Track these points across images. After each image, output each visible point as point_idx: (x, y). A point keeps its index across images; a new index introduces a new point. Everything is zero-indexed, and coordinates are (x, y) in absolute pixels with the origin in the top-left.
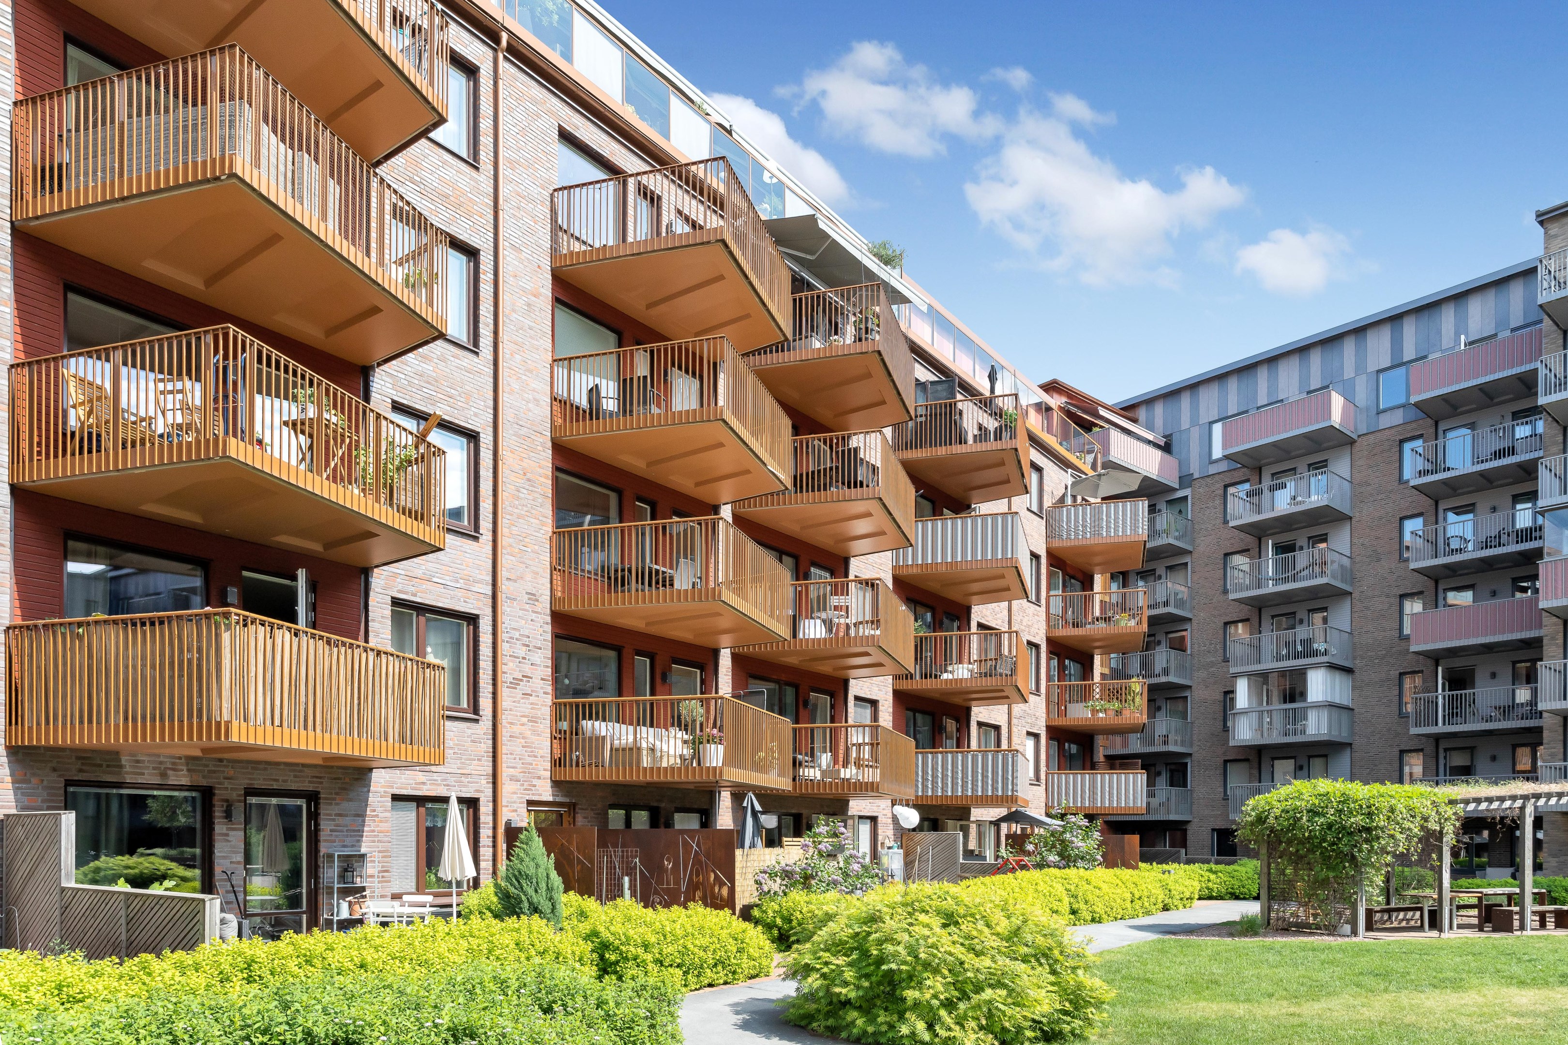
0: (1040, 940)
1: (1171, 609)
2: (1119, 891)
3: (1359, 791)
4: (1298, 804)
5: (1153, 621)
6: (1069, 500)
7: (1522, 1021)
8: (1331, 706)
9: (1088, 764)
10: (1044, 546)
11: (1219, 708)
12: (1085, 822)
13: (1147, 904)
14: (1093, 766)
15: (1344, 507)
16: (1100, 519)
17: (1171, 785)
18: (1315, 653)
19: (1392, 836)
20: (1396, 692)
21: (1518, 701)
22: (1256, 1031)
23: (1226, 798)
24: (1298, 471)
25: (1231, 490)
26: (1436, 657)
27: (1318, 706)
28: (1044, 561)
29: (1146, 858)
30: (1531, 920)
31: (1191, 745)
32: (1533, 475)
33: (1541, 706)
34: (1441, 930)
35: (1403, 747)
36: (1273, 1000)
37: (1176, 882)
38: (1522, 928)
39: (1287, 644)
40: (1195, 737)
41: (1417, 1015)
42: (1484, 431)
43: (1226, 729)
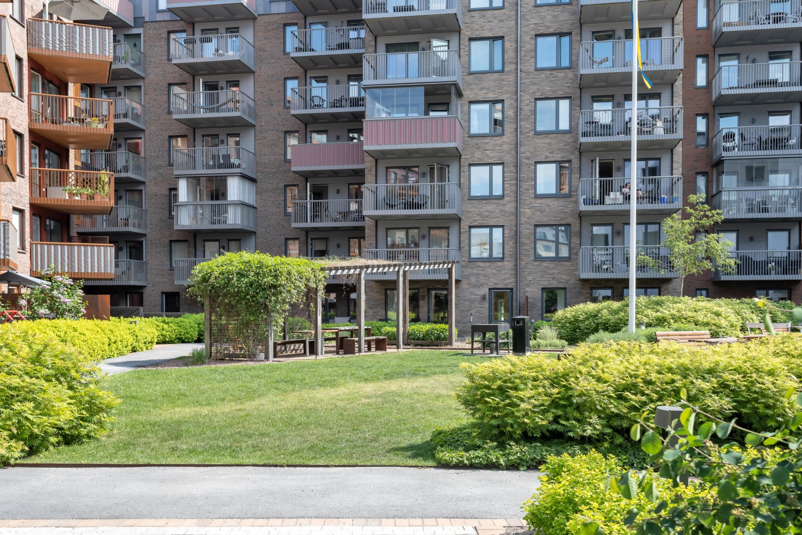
0: (59, 363)
1: (129, 120)
2: (99, 336)
3: (270, 260)
4: (231, 268)
5: (118, 128)
6: (47, 17)
7: (370, 401)
8: (243, 204)
9: (65, 238)
10: (26, 51)
11: (166, 200)
12: (69, 282)
13: (120, 346)
14: (70, 239)
15: (250, 63)
16: (74, 38)
17: (130, 258)
18: (232, 166)
19: (289, 291)
20: (283, 198)
21: (351, 209)
22: (219, 421)
23: (172, 269)
24: (220, 31)
25: (172, 36)
26: (306, 176)
27: (235, 204)
28: (25, 63)
29: (116, 314)
30: (364, 346)
31: (146, 228)
32: (359, 64)
33: (365, 213)
34: (316, 354)
35: (287, 236)
36: (225, 402)
37: (141, 329)
38: (360, 351)
39: (213, 157)
40: (148, 222)
41: (314, 402)
42: (332, 29)
43: (171, 217)
